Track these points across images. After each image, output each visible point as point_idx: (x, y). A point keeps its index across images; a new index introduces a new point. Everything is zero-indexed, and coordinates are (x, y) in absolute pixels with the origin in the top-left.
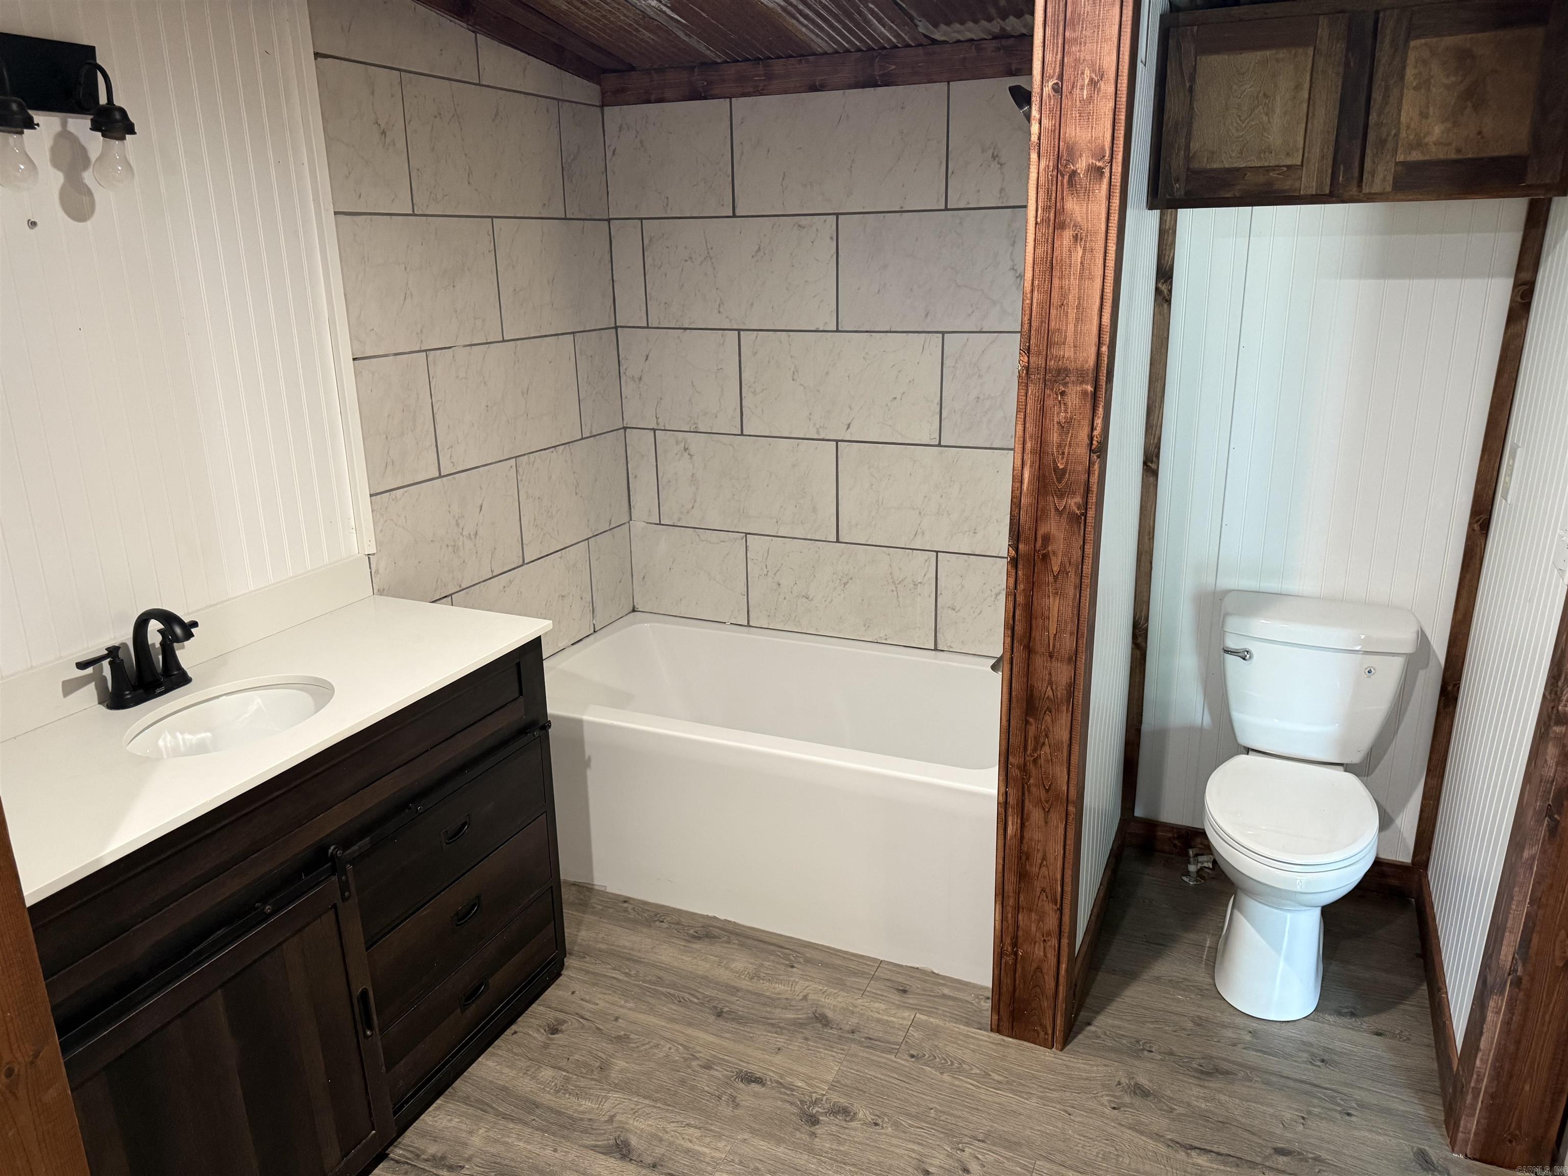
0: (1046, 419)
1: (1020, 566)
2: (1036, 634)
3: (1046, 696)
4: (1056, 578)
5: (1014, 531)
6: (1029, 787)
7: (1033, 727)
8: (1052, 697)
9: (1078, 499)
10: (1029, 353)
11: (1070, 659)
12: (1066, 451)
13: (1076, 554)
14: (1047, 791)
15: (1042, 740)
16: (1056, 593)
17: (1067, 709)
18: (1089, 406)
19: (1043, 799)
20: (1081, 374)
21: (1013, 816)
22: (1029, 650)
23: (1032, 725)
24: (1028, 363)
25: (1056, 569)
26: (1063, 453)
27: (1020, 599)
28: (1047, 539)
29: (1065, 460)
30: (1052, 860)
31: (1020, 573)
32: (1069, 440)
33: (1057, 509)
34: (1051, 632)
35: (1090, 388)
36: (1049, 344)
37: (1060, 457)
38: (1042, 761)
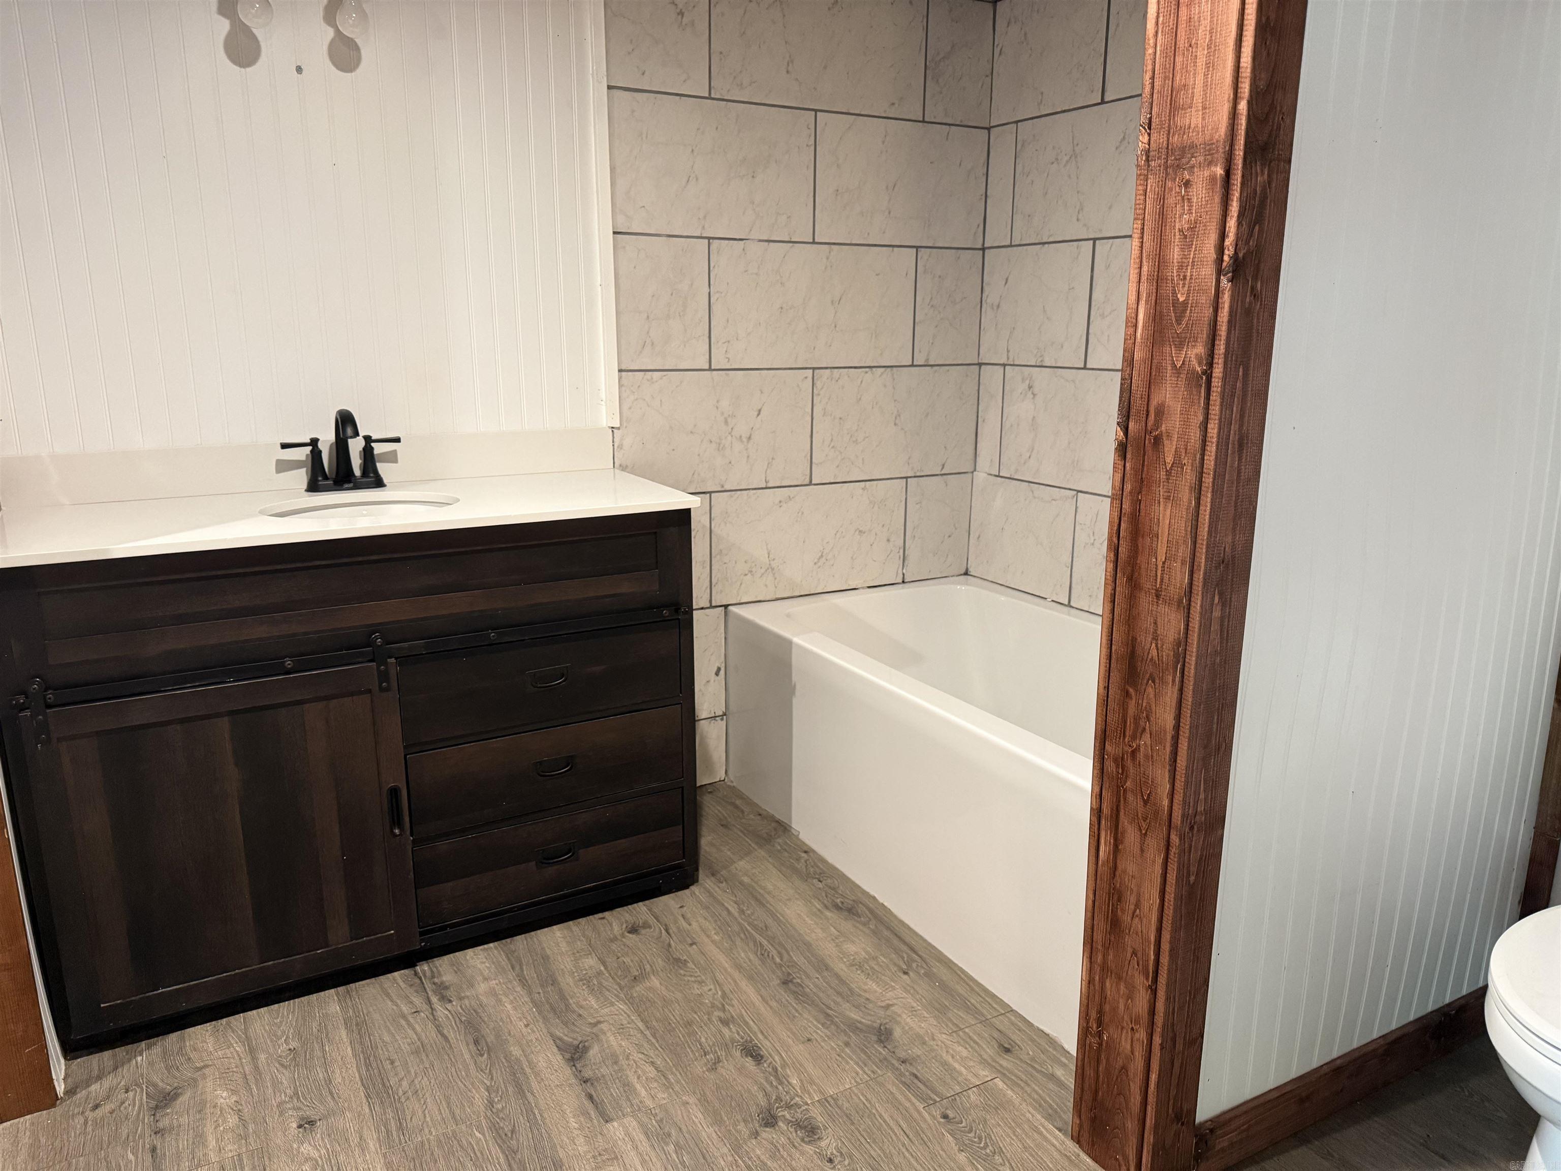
0: (1165, 226)
1: (1129, 456)
2: (1142, 560)
3: (1150, 657)
4: (1168, 473)
5: (1124, 401)
6: (1125, 791)
7: (1134, 701)
8: (1157, 659)
9: (1200, 349)
10: (1150, 128)
11: (1180, 602)
12: (1189, 274)
13: (1195, 435)
14: (1146, 802)
15: (1142, 723)
16: (1168, 498)
17: (1174, 681)
18: (1217, 199)
19: (1140, 815)
20: (1210, 150)
21: (1106, 831)
22: (1134, 583)
23: (1131, 698)
24: (1149, 145)
25: (1169, 459)
26: (1185, 278)
27: (1126, 506)
28: (1161, 412)
29: (1186, 288)
30: (1146, 909)
31: (1128, 465)
32: (1192, 256)
33: (1174, 366)
34: (1159, 559)
35: (1219, 171)
36: (1174, 108)
37: (1181, 283)
38: (1141, 756)
